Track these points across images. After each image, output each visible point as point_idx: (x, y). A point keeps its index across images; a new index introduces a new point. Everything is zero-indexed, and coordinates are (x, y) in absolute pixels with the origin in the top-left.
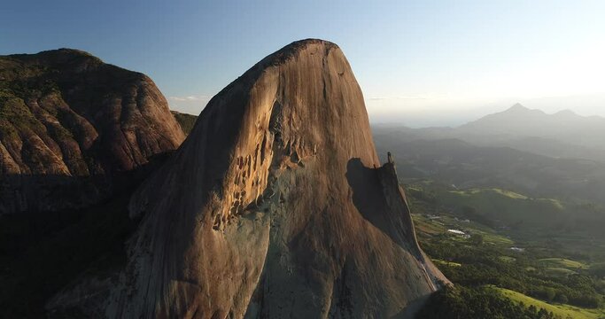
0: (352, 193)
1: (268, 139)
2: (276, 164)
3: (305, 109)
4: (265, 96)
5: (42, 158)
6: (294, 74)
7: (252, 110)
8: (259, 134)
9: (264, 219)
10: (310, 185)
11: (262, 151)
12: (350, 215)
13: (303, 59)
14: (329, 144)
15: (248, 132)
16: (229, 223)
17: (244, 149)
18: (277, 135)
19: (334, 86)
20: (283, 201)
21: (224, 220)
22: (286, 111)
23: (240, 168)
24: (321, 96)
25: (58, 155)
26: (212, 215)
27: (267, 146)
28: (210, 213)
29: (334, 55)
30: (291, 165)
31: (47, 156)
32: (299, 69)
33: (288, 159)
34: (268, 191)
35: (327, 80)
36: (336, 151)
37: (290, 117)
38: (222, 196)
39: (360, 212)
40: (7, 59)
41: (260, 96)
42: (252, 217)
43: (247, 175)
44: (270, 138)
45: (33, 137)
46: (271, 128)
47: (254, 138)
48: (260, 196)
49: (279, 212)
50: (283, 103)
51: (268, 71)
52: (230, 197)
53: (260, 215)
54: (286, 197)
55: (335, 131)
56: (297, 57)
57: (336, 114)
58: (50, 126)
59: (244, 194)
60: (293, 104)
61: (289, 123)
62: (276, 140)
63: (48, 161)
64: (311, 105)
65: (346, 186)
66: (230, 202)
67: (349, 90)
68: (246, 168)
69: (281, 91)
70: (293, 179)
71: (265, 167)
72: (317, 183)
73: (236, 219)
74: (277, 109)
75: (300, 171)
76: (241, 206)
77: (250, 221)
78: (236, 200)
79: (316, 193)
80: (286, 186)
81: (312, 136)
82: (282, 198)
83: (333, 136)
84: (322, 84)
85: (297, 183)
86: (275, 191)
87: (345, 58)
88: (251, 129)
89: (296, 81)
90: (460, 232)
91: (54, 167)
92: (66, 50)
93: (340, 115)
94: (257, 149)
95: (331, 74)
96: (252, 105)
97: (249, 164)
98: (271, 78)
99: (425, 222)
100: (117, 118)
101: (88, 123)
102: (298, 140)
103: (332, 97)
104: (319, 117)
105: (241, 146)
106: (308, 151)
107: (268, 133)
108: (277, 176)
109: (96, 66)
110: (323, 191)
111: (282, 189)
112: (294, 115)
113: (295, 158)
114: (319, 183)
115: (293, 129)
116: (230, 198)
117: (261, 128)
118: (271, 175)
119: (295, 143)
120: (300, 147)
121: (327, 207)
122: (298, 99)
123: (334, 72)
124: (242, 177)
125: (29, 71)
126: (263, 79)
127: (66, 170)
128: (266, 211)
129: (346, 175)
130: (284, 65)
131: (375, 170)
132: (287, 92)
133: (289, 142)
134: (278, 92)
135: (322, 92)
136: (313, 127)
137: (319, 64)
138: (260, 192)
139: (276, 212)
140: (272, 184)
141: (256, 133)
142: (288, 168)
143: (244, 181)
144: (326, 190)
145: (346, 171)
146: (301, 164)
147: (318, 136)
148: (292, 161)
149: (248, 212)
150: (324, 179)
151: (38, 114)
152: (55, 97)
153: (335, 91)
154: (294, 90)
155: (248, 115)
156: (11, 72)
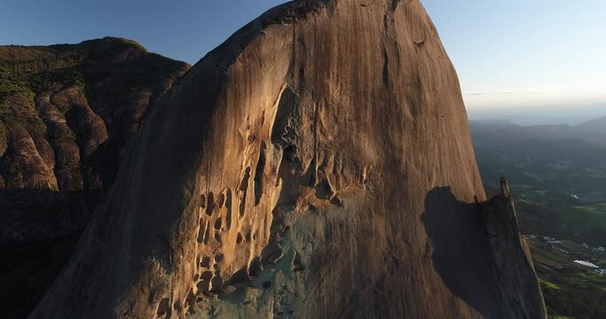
0: (432, 249)
1: (269, 156)
2: (287, 201)
3: (346, 102)
4: (261, 80)
5: (24, 168)
6: (323, 38)
7: (230, 106)
8: (248, 149)
9: (262, 300)
10: (352, 237)
11: (258, 180)
12: (428, 290)
13: (343, 14)
14: (392, 165)
15: (222, 147)
16: (192, 311)
17: (214, 179)
18: (289, 150)
19: (405, 63)
20: (300, 268)
21: (178, 307)
22: (306, 106)
23: (209, 212)
24: (379, 82)
25: (48, 163)
26: (151, 301)
27: (267, 170)
28: (144, 299)
29: (407, 12)
30: (317, 203)
31: (31, 165)
32: (335, 30)
33: (311, 194)
34: (271, 252)
35: (390, 51)
36: (405, 177)
37: (315, 118)
38: (171, 265)
39: (447, 283)
40: (43, 50)
41: (250, 80)
42: (238, 297)
43: (224, 224)
44: (273, 156)
45: (25, 140)
46: (276, 137)
47: (237, 158)
48: (256, 260)
49: (291, 287)
50: (301, 93)
51: (269, 33)
52: (188, 266)
53: (253, 294)
54: (305, 260)
55: (405, 142)
56: (331, 10)
57: (407, 110)
58: (52, 126)
59: (220, 258)
60: (321, 94)
61: (313, 129)
62: (287, 158)
63: (31, 170)
64: (357, 94)
65: (422, 236)
66: (188, 275)
67: (434, 71)
68: (223, 211)
69: (297, 68)
70: (320, 228)
71: (265, 209)
72: (367, 233)
73: (206, 303)
74: (288, 104)
75: (333, 212)
76: (218, 278)
77: (232, 306)
78: (202, 270)
79: (364, 252)
80: (307, 240)
81: (359, 152)
82: (297, 261)
83: (401, 151)
84: (381, 61)
85: (328, 235)
86: (285, 251)
87: (428, 18)
88: (230, 140)
89: (328, 51)
90: (591, 265)
91: (36, 179)
92: (110, 38)
93: (414, 113)
94: (247, 176)
95: (400, 42)
96: (230, 96)
97: (229, 205)
98: (276, 45)
99: (542, 247)
100: (137, 116)
101: (101, 122)
102: (332, 159)
103: (401, 82)
104: (374, 117)
105: (208, 173)
106: (350, 178)
107: (270, 147)
108: (289, 223)
109: (137, 55)
110: (378, 248)
111: (298, 247)
112: (322, 115)
113: (324, 190)
114: (370, 234)
115: (321, 138)
116: (190, 266)
117: (253, 138)
118: (278, 221)
119: (325, 164)
120: (334, 171)
121: (384, 276)
122: (331, 85)
123: (406, 39)
124: (213, 230)
125: (62, 62)
126: (258, 45)
127: (52, 182)
128: (267, 285)
129: (423, 217)
130: (303, 22)
131: (478, 207)
132: (309, 71)
133: (313, 163)
134: (291, 71)
135: (380, 74)
136: (362, 136)
137: (378, 26)
138: (254, 251)
139: (285, 287)
140: (279, 238)
141: (242, 148)
142: (312, 208)
143: (218, 237)
144: (383, 244)
145: (423, 210)
146: (336, 201)
147: (370, 150)
148: (318, 195)
149: (232, 289)
150: (380, 225)
151: (43, 111)
152: (74, 91)
153: (404, 71)
154: (323, 67)
155: (223, 114)
156: (41, 64)
